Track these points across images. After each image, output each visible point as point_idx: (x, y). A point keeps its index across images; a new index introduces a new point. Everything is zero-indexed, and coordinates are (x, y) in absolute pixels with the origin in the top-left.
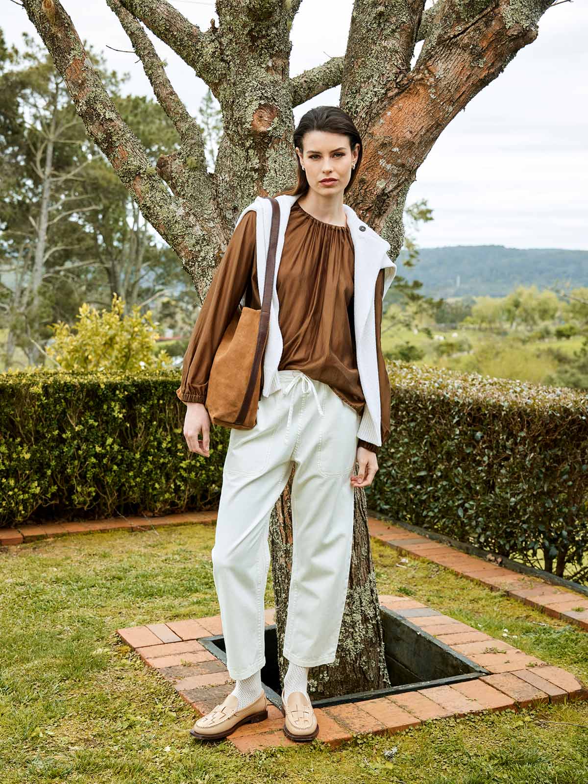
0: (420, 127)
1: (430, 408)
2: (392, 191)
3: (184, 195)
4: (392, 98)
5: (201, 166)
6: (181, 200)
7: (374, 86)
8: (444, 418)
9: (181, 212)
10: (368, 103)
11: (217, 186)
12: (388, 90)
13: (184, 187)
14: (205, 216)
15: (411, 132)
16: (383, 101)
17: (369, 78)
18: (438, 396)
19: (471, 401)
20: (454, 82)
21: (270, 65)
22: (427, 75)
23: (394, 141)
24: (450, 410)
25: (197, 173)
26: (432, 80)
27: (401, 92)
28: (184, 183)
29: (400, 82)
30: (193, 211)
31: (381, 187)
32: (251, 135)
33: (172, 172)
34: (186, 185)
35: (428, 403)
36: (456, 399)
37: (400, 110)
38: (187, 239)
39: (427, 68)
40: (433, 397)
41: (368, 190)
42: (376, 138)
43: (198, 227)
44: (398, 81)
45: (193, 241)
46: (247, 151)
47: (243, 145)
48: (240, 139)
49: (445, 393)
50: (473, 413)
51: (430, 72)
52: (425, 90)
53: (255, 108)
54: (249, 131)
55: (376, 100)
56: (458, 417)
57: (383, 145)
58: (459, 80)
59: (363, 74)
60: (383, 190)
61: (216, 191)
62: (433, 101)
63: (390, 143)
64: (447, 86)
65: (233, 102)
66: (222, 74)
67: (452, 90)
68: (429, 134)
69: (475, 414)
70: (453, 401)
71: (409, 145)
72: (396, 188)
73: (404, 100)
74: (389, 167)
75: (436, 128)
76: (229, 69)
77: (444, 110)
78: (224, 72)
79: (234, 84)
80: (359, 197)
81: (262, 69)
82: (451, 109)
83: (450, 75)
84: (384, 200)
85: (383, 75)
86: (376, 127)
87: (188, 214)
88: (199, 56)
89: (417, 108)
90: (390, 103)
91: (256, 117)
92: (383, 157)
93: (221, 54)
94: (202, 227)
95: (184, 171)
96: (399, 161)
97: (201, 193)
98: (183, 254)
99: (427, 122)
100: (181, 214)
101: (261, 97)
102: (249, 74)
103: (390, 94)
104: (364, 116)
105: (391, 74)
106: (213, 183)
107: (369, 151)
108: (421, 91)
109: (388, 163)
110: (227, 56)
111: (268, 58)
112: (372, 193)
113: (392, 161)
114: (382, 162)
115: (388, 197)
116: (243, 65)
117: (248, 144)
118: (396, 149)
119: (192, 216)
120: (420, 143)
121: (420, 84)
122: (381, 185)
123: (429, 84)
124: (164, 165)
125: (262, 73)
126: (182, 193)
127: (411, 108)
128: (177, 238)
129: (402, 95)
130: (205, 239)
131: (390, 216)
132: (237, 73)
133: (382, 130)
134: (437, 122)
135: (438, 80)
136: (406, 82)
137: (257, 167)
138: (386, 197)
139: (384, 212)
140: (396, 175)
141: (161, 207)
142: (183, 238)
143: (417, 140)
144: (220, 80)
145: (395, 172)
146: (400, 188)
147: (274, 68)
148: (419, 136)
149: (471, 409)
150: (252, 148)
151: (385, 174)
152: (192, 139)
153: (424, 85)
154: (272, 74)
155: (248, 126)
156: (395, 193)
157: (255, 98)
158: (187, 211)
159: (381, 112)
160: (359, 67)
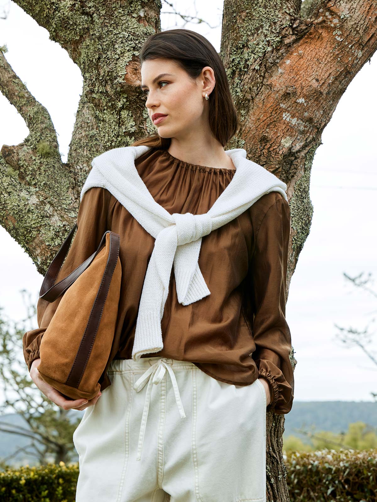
0: (328, 74)
1: (296, 481)
2: (299, 151)
3: (35, 184)
4: (289, 46)
5: (53, 153)
6: (33, 189)
7: (266, 36)
8: (314, 491)
9: (34, 200)
10: (261, 55)
11: (75, 174)
12: (284, 37)
13: (35, 175)
14: (64, 206)
15: (317, 80)
16: (279, 50)
17: (257, 29)
18: (304, 465)
19: (347, 465)
20: (362, 22)
21: (142, 14)
22: (330, 17)
23: (299, 91)
24: (320, 480)
25: (50, 160)
26: (336, 21)
27: (300, 39)
28: (35, 171)
29: (297, 27)
30: (48, 200)
31: (288, 145)
32: (123, 92)
33: (19, 160)
34: (38, 173)
35: (293, 476)
36: (327, 466)
37: (301, 57)
38: (43, 231)
39: (329, 10)
40: (298, 467)
41: (271, 149)
42: (276, 89)
43: (56, 218)
44: (295, 26)
45: (51, 234)
46: (119, 113)
47: (113, 107)
48: (110, 101)
49: (312, 462)
50: (351, 478)
51: (332, 13)
52: (329, 33)
53: (128, 60)
54: (122, 87)
55: (270, 49)
56: (333, 486)
57: (287, 95)
58: (367, 20)
59: (250, 27)
60: (290, 149)
61: (75, 179)
62: (339, 43)
63: (295, 93)
64: (355, 26)
65: (99, 58)
66: (84, 29)
67: (361, 32)
68: (337, 82)
69: (353, 479)
70: (324, 468)
71: (316, 95)
72: (304, 147)
73: (304, 46)
74: (294, 121)
75: (345, 77)
76: (92, 22)
77: (353, 54)
78: (86, 26)
79: (100, 38)
80: (261, 158)
81: (133, 20)
82: (360, 54)
83: (357, 14)
84: (292, 161)
85: (275, 23)
86: (274, 78)
87: (42, 203)
88: (55, 10)
89: (321, 54)
90: (287, 52)
91: (129, 70)
92: (286, 110)
93: (82, 7)
94: (62, 217)
95: (34, 158)
96: (306, 114)
97: (56, 181)
98: (38, 251)
99: (335, 69)
100: (34, 202)
101: (134, 48)
102: (117, 25)
103: (287, 41)
104: (257, 67)
105: (284, 22)
106: (71, 172)
107: (269, 105)
108: (324, 34)
109: (293, 117)
110: (90, 8)
111: (139, 7)
112: (277, 153)
113: (297, 114)
114: (286, 116)
115: (296, 158)
116: (110, 15)
117: (120, 105)
118: (301, 100)
119: (48, 206)
120: (328, 93)
121: (322, 27)
122: (286, 143)
123: (332, 25)
124: (9, 155)
125: (133, 23)
126: (33, 183)
127: (314, 54)
128: (31, 231)
129: (301, 41)
130: (66, 230)
131: (298, 182)
132: (103, 25)
133: (282, 80)
134: (346, 68)
135: (343, 21)
136: (304, 28)
137: (133, 130)
138: (293, 158)
139: (293, 176)
140: (303, 133)
141: (9, 193)
142: (39, 230)
143: (325, 90)
144: (81, 36)
145: (302, 128)
146: (308, 148)
147: (147, 19)
148: (326, 85)
149: (349, 474)
150: (126, 109)
151: (290, 130)
152: (42, 123)
153: (328, 28)
154: (145, 26)
155: (121, 80)
156: (302, 154)
157: (128, 48)
158: (41, 199)
159: (278, 61)
160: (244, 20)
